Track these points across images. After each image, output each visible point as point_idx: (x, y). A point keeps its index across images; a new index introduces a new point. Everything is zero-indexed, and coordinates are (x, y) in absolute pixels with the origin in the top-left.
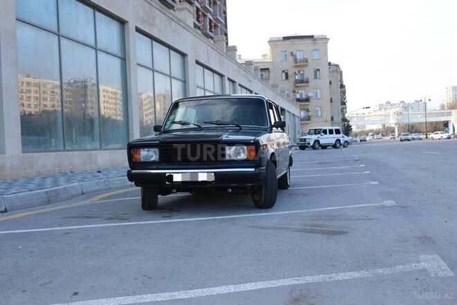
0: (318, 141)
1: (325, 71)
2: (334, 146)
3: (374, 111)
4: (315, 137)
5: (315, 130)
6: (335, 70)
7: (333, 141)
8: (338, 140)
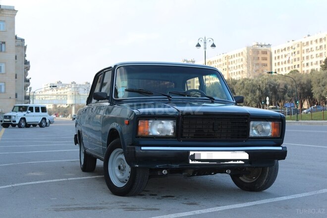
0: (24, 119)
1: (10, 45)
2: (41, 125)
3: (46, 90)
4: (21, 115)
5: (20, 107)
6: (20, 44)
7: (39, 120)
8: (44, 119)
